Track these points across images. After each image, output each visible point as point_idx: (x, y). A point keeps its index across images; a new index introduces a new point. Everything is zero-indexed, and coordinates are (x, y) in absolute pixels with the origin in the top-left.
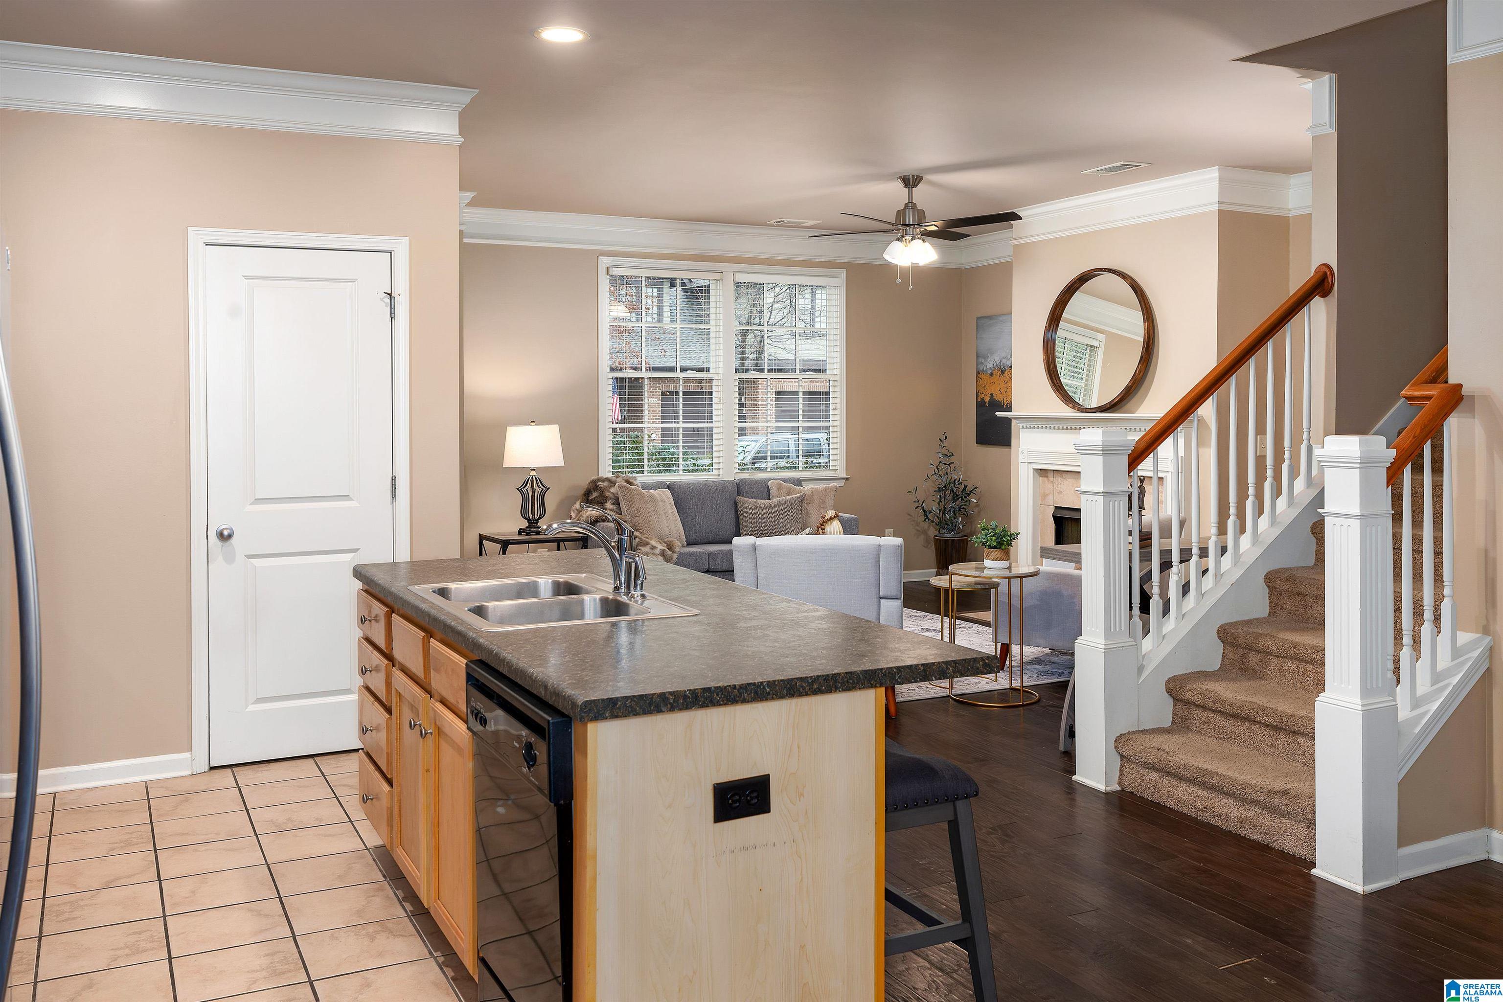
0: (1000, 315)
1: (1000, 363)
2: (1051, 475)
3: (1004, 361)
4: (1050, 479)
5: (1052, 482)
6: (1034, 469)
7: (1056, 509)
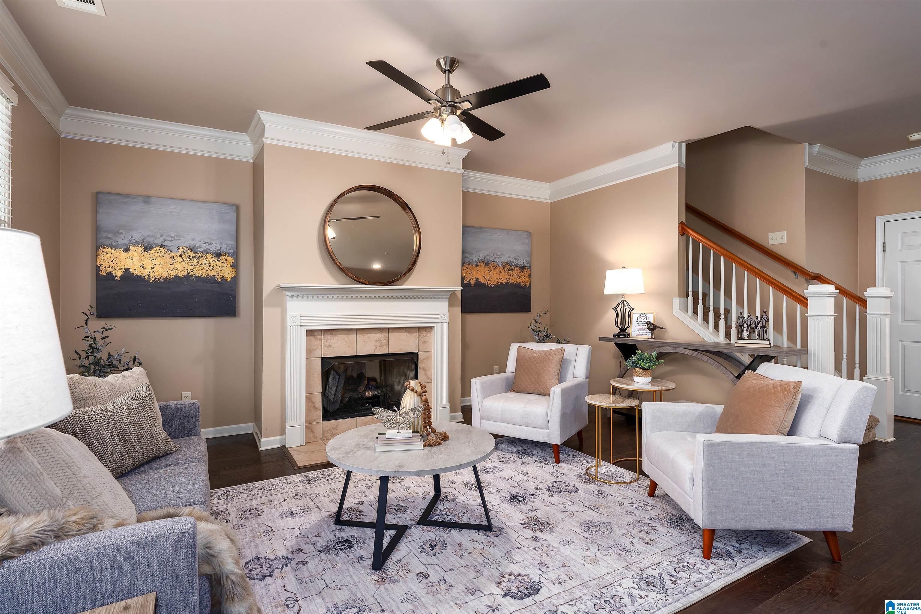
2: (316, 334)
4: (317, 337)
5: (320, 339)
6: (307, 330)
7: (324, 360)
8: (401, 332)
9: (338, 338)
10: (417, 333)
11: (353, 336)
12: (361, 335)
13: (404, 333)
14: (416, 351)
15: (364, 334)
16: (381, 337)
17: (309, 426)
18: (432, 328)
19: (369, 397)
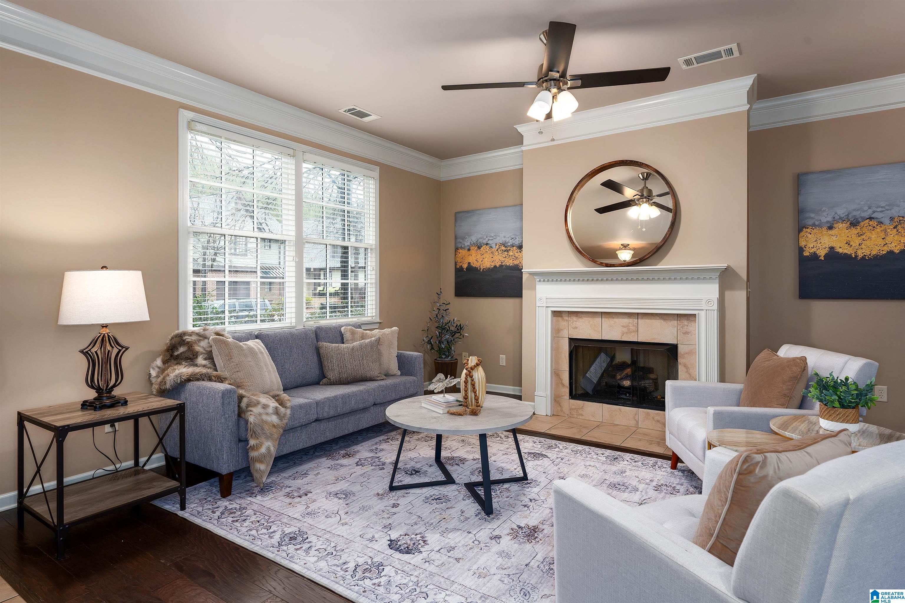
0: (477, 210)
1: (477, 241)
2: (563, 315)
3: (480, 240)
4: (565, 318)
5: (567, 320)
6: (552, 311)
7: (572, 340)
8: (654, 319)
9: (583, 320)
10: (676, 322)
11: (598, 320)
12: (606, 319)
13: (658, 320)
14: (675, 342)
15: (611, 318)
16: (629, 323)
17: (556, 400)
18: (695, 315)
19: (626, 386)
